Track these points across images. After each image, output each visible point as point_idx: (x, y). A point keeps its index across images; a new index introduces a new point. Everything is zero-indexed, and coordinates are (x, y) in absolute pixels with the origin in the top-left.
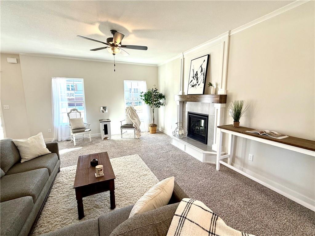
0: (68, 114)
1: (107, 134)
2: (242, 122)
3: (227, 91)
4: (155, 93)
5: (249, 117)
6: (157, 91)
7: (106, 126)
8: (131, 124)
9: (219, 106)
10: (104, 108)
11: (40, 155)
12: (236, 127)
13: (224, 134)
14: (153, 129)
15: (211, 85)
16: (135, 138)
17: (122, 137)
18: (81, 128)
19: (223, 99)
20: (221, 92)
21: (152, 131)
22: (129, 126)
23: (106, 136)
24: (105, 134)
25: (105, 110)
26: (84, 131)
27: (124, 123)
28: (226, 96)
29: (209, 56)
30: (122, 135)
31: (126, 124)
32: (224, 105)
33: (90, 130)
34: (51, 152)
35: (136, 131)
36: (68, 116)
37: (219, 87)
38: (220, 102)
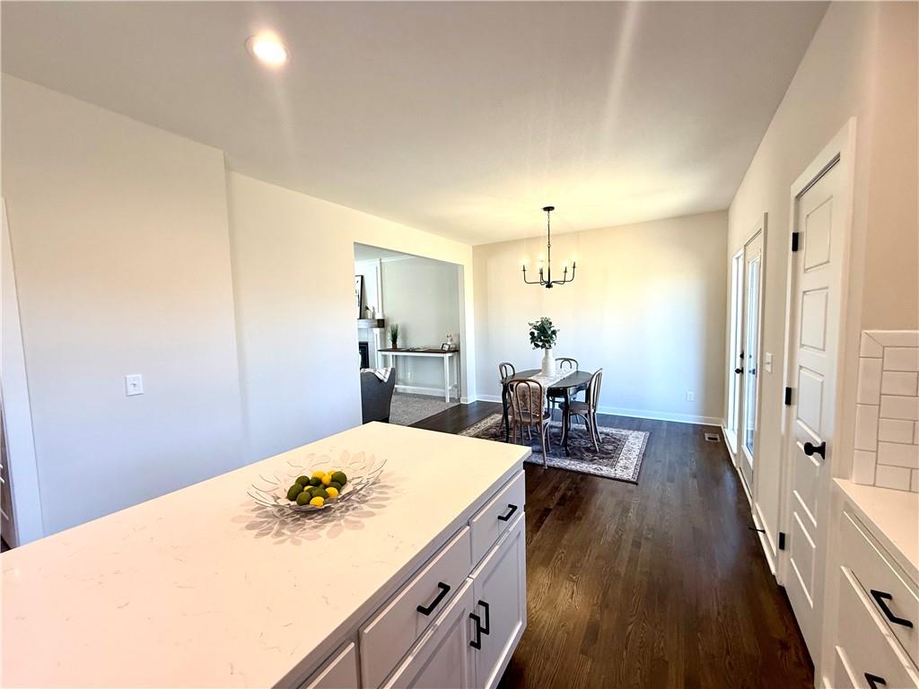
2: (399, 344)
3: (384, 316)
5: (405, 338)
9: (377, 331)
12: (395, 349)
13: (385, 357)
15: (367, 308)
19: (381, 324)
20: (379, 316)
28: (383, 320)
29: (362, 277)
32: (382, 329)
37: (376, 311)
38: (379, 327)
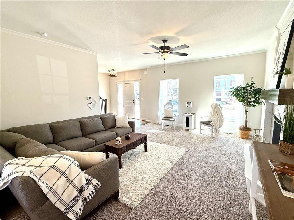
0: (165, 106)
1: (188, 126)
4: (251, 88)
6: (254, 85)
7: (187, 119)
8: (210, 121)
10: (188, 103)
11: (123, 126)
14: (242, 133)
16: (212, 137)
17: (200, 133)
18: (170, 117)
21: (242, 135)
22: (208, 123)
23: (187, 128)
24: (186, 126)
25: (189, 105)
26: (169, 120)
27: (205, 119)
30: (200, 130)
31: (207, 120)
33: (175, 120)
34: (129, 127)
35: (214, 130)
36: (165, 107)
